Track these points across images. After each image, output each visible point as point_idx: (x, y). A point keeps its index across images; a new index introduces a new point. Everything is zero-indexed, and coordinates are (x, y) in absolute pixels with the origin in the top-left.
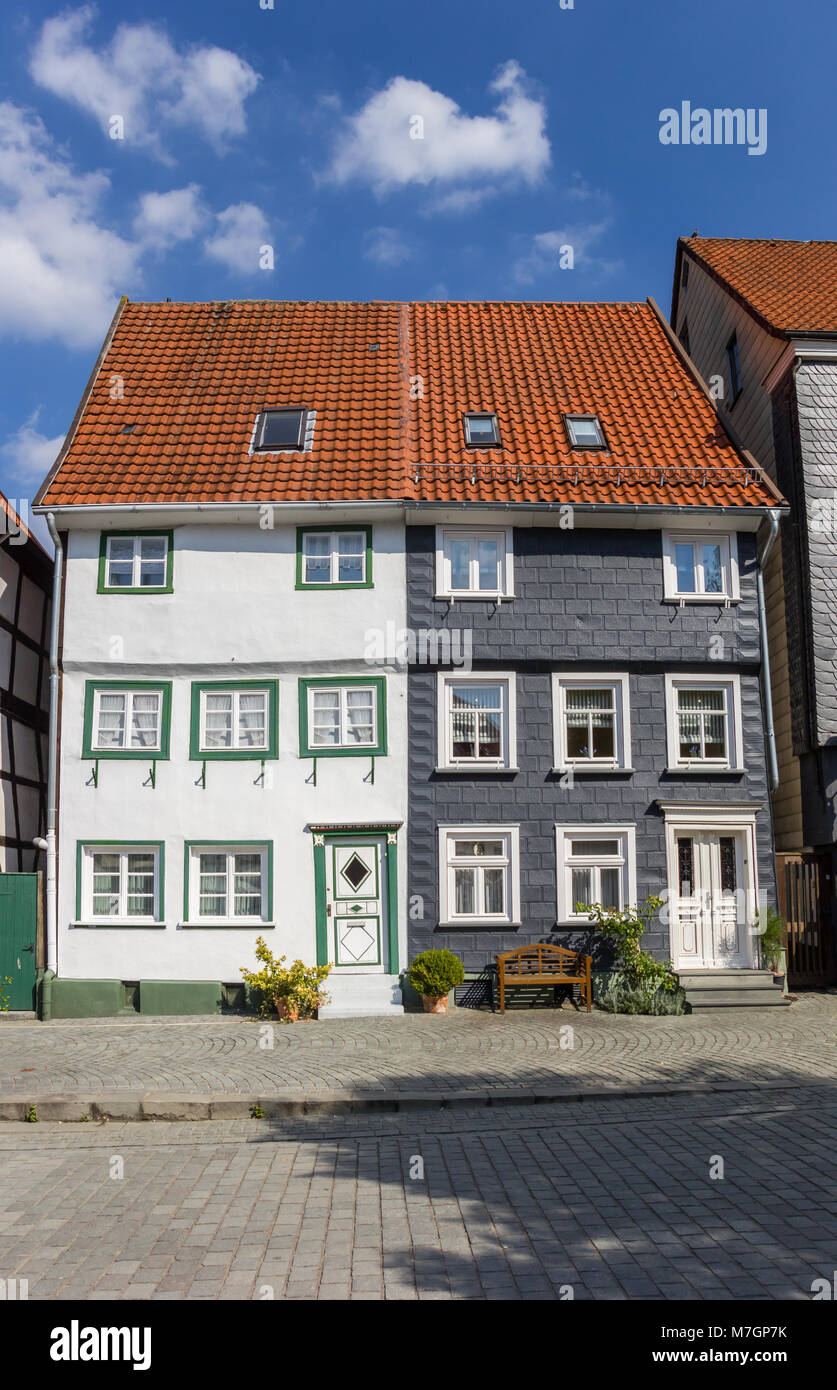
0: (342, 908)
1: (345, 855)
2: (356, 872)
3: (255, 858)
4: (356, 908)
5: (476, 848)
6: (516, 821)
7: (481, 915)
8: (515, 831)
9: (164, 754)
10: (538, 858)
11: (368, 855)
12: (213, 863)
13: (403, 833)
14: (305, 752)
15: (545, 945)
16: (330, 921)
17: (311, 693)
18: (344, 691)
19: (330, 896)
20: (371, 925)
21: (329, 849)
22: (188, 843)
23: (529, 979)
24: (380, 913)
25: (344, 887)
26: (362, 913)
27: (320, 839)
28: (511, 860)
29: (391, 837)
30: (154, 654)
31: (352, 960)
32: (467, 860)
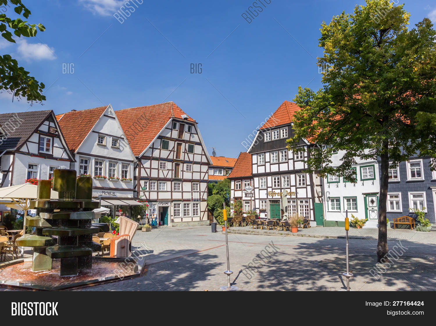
0: (370, 208)
1: (370, 198)
2: (372, 202)
3: (355, 199)
4: (373, 208)
5: (394, 197)
6: (400, 191)
7: (395, 210)
8: (400, 193)
9: (339, 182)
10: (405, 199)
11: (374, 199)
12: (348, 200)
13: (379, 194)
14: (361, 180)
15: (407, 217)
16: (368, 211)
17: (362, 169)
18: (367, 168)
19: (368, 206)
20: (376, 212)
21: (367, 197)
22: (344, 197)
23: (404, 223)
24: (377, 209)
25: (371, 205)
26: (374, 209)
27: (365, 196)
28: (400, 199)
29: (377, 195)
30: (336, 165)
31: (372, 218)
32: (392, 199)
